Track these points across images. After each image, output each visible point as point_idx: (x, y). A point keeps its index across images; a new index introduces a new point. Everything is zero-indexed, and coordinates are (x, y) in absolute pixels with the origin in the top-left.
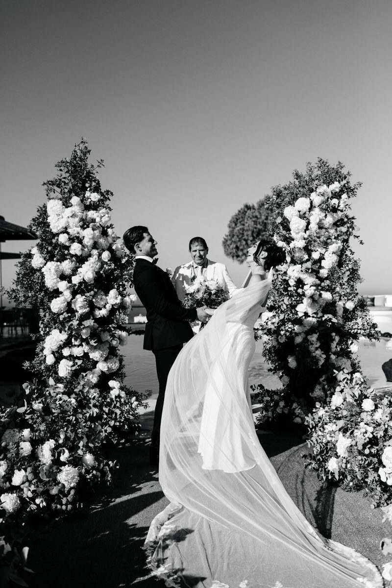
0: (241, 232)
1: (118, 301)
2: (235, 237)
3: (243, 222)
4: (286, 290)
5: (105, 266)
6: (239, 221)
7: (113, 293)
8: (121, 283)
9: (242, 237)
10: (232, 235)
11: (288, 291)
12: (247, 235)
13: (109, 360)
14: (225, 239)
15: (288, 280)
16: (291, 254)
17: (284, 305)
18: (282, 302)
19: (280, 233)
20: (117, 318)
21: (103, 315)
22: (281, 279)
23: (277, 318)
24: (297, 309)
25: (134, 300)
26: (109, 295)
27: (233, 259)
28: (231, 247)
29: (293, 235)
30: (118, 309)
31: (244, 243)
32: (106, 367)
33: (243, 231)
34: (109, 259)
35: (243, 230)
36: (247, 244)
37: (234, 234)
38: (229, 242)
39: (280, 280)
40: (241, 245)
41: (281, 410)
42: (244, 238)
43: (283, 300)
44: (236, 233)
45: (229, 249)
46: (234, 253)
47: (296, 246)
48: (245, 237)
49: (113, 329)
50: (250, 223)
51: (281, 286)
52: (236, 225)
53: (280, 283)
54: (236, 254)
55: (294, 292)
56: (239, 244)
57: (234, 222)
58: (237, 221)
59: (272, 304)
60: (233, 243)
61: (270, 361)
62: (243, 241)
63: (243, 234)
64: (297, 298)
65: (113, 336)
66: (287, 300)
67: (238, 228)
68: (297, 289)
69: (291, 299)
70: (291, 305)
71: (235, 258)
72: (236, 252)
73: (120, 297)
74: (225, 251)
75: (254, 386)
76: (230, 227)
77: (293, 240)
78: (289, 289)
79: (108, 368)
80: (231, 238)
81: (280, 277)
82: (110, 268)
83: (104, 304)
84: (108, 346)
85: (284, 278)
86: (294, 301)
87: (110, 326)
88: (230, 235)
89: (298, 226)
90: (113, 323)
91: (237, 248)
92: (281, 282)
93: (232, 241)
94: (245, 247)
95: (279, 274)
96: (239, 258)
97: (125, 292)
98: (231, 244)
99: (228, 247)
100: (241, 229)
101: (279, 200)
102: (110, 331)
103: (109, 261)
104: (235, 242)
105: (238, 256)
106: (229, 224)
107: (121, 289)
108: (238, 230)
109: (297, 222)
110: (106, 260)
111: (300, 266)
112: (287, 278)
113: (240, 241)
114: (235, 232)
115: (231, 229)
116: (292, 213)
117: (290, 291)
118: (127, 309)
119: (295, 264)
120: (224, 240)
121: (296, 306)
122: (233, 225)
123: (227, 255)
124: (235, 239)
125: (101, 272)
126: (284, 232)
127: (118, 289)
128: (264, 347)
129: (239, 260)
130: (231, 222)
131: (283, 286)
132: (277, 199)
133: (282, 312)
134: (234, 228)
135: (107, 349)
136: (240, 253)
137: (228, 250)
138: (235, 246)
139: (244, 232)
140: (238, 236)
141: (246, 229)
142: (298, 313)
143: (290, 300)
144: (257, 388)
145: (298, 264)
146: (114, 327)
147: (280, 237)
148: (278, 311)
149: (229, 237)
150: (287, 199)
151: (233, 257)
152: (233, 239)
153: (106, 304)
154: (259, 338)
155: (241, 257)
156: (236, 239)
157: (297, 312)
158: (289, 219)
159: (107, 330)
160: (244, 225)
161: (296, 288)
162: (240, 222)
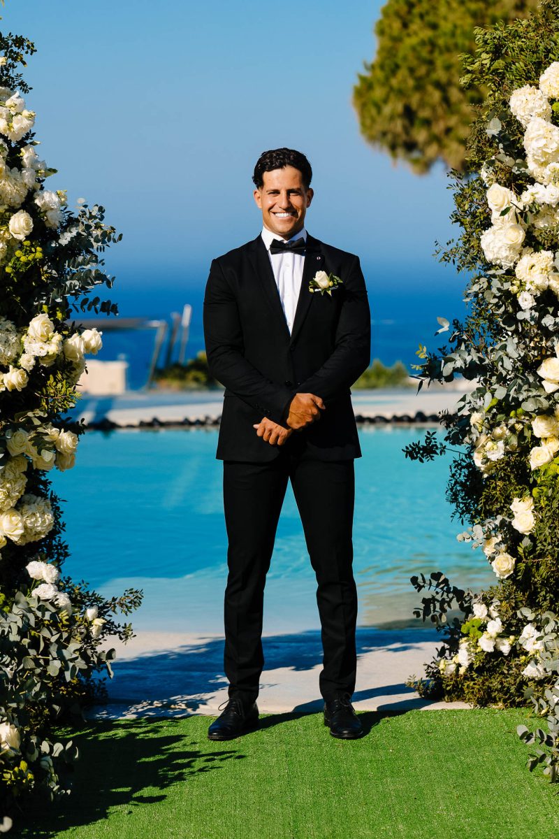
0: (424, 53)
1: (53, 348)
2: (403, 73)
3: (430, 18)
4: (510, 319)
5: (18, 253)
6: (416, 11)
7: (39, 324)
8: (59, 300)
9: (428, 73)
10: (389, 64)
11: (516, 321)
12: (448, 68)
13: (26, 507)
14: (363, 79)
15: (516, 294)
16: (526, 221)
17: (505, 358)
18: (501, 353)
19: (497, 163)
20: (48, 395)
21: (13, 386)
22: (499, 289)
23: (488, 396)
24: (541, 372)
25: (93, 344)
26: (30, 330)
27: (395, 155)
28: (387, 110)
29: (532, 167)
30: (52, 370)
31: (436, 95)
32: (20, 525)
33: (431, 52)
34: (28, 232)
35: (432, 44)
36: (446, 100)
37: (399, 62)
38: (378, 93)
39: (494, 290)
40: (422, 104)
41: (492, 644)
42: (434, 76)
43: (504, 348)
44: (405, 58)
45: (379, 120)
46: (396, 136)
47: (540, 201)
48: (440, 75)
49: (37, 422)
50: (459, 22)
51: (499, 307)
52: (405, 25)
53: (496, 300)
54: (404, 137)
55: (533, 323)
56: (415, 100)
57: (397, 14)
58: (409, 12)
59: (476, 359)
60: (392, 96)
61: (468, 516)
62: (430, 88)
63: (431, 63)
64: (541, 340)
65: (39, 442)
66: (513, 348)
67: (413, 41)
68: (541, 317)
69: (525, 343)
70: (523, 360)
71: (400, 152)
72: (407, 130)
73: (57, 337)
74: (363, 124)
75: (420, 580)
76: (381, 32)
77: (532, 181)
78: (520, 316)
79: (25, 528)
80: (387, 79)
81: (496, 283)
82: (30, 258)
83: (14, 356)
84: (25, 468)
85: (507, 286)
86: (534, 348)
87: (30, 414)
88: (382, 67)
89: (545, 146)
90: (38, 406)
91: (409, 114)
92: (499, 298)
93: (391, 89)
94: (440, 111)
95: (494, 276)
96: (416, 154)
97: (68, 323)
98: (386, 101)
99: (374, 111)
100: (423, 43)
101: (500, 63)
102: (29, 426)
103: (27, 238)
104: (401, 93)
105: (410, 146)
106: (381, 22)
107: (59, 315)
108: (414, 49)
109: (541, 132)
110: (22, 237)
111: (549, 254)
112: (514, 289)
113: (419, 87)
114: (401, 54)
115: (388, 43)
116: (531, 105)
117: (524, 321)
118: (74, 369)
119: (537, 250)
120: (357, 83)
121: (538, 364)
122: (397, 25)
123: (372, 139)
124: (402, 79)
125: (8, 270)
126: (508, 160)
127: (52, 315)
128: (453, 475)
129: (415, 162)
130: (386, 13)
131: (503, 309)
132: (492, 60)
133: (502, 380)
134: (397, 40)
135: (24, 476)
136: (421, 135)
137: (373, 121)
138: (400, 108)
139: (436, 54)
140: (412, 70)
141: (441, 42)
142: (543, 383)
143: (522, 346)
144: (430, 584)
145: (544, 249)
146: (40, 418)
147: (496, 173)
148: (490, 377)
149: (380, 74)
150: (520, 65)
151: (393, 147)
152: (394, 82)
153: (19, 356)
154: (438, 451)
155: (422, 151)
156: (404, 81)
157: (541, 379)
158: (523, 122)
159: (23, 426)
160: (434, 27)
161: (537, 314)
162: (422, 16)
